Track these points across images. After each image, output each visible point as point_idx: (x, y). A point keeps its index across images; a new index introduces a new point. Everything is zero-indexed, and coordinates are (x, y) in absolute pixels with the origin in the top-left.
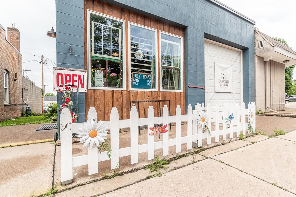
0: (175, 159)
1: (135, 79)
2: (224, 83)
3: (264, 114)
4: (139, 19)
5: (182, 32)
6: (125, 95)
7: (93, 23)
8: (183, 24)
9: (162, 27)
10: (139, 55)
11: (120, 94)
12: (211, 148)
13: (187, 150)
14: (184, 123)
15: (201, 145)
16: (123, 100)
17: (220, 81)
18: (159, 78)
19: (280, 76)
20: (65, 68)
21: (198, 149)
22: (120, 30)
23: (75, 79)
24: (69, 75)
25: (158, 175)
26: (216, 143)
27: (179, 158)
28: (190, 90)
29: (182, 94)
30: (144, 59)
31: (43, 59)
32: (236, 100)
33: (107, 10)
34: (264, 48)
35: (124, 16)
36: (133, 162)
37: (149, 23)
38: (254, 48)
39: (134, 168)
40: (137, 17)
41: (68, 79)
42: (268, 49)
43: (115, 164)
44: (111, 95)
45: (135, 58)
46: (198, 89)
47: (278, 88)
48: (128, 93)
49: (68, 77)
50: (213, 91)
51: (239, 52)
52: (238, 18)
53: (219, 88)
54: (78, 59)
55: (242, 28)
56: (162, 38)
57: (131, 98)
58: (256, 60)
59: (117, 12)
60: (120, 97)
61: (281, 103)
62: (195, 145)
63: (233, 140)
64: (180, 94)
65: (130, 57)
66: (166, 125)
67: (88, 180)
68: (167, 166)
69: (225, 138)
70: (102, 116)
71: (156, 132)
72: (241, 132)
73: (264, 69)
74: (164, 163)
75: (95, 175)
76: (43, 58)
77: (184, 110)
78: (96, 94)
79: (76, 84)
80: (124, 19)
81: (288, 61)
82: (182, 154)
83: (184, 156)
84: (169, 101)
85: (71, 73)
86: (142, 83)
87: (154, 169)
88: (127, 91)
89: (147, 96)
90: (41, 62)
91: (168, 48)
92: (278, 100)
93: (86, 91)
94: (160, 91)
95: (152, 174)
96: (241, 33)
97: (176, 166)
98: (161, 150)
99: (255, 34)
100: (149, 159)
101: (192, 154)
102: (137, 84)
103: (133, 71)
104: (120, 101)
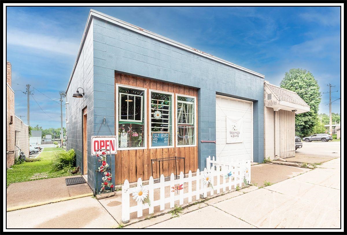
0: (187, 206)
1: (154, 138)
2: (235, 134)
3: (271, 162)
4: (158, 86)
5: (195, 93)
6: (146, 153)
7: (121, 94)
8: (197, 87)
9: (178, 90)
10: (158, 115)
11: (142, 152)
12: (213, 198)
13: (196, 200)
14: (194, 183)
15: (206, 196)
16: (145, 157)
17: (231, 133)
18: (175, 136)
19: (290, 124)
20: (100, 136)
21: (204, 199)
22: (142, 97)
23: (108, 144)
24: (103, 141)
25: (177, 217)
26: (217, 194)
27: (190, 206)
28: (202, 145)
29: (195, 148)
30: (162, 119)
31: (29, 89)
32: (247, 150)
33: (132, 82)
34: (272, 101)
35: (146, 85)
36: (161, 209)
37: (167, 88)
38: (264, 100)
39: (162, 213)
40: (156, 84)
41: (102, 145)
42: (275, 103)
43: (151, 211)
44: (135, 154)
45: (154, 118)
46: (209, 143)
47: (288, 136)
48: (148, 151)
49: (102, 143)
50: (225, 143)
51: (250, 103)
52: (247, 74)
53: (230, 140)
54: (110, 128)
55: (252, 82)
56: (178, 100)
57: (151, 155)
58: (266, 111)
59: (140, 82)
60: (142, 155)
61: (290, 150)
62: (201, 196)
63: (231, 191)
64: (194, 149)
65: (150, 118)
66: (182, 185)
67: (137, 220)
68: (182, 211)
69: (224, 190)
70: (127, 172)
71: (176, 189)
72: (238, 185)
73: (274, 119)
74: (180, 209)
75: (140, 218)
76: (29, 87)
77: (197, 163)
78: (122, 154)
79: (108, 148)
80: (146, 88)
81: (296, 111)
82: (192, 203)
83: (194, 204)
84: (184, 158)
85: (105, 139)
86: (160, 140)
87: (174, 213)
88: (148, 149)
89: (165, 153)
90: (27, 92)
91: (183, 106)
92: (288, 147)
93: (116, 153)
94: (176, 147)
95: (173, 216)
96: (250, 88)
97: (188, 211)
98: (178, 202)
99: (264, 86)
100: (171, 207)
101: (199, 203)
102: (156, 142)
103: (152, 129)
104: (142, 159)
